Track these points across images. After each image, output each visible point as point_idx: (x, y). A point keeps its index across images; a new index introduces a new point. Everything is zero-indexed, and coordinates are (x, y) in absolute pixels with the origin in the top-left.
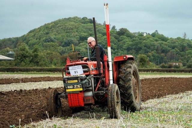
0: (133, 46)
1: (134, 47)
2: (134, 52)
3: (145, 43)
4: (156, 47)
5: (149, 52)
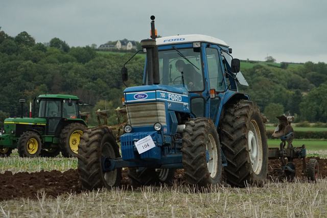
4: (49, 76)
5: (27, 89)
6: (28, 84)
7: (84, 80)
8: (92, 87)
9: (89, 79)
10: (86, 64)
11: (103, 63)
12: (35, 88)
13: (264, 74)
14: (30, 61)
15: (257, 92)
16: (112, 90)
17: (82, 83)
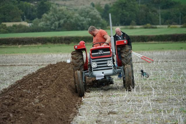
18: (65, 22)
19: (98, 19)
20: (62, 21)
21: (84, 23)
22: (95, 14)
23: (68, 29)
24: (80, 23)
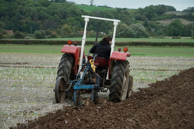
0: (7, 11)
1: (7, 13)
2: (7, 19)
3: (20, 8)
4: (32, 13)
5: (23, 19)
6: (23, 16)
7: (48, 15)
8: (53, 18)
9: (51, 14)
10: (48, 7)
11: (56, 7)
12: (26, 18)
13: (125, 13)
14: (22, 5)
15: (125, 21)
16: (62, 20)
17: (48, 16)
18: (124, 33)
19: (143, 32)
20: (123, 32)
21: (134, 33)
22: (141, 29)
23: (125, 37)
24: (132, 34)
